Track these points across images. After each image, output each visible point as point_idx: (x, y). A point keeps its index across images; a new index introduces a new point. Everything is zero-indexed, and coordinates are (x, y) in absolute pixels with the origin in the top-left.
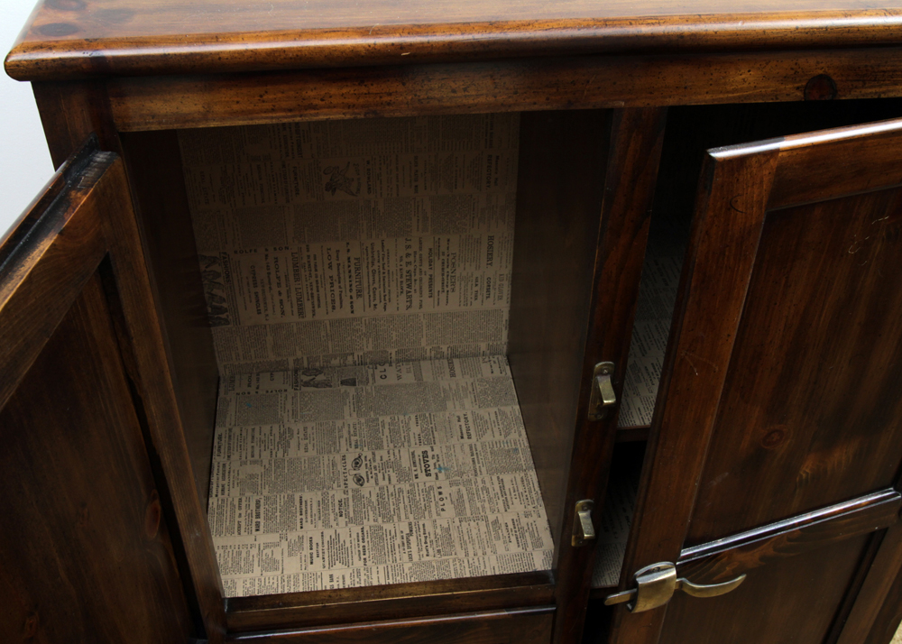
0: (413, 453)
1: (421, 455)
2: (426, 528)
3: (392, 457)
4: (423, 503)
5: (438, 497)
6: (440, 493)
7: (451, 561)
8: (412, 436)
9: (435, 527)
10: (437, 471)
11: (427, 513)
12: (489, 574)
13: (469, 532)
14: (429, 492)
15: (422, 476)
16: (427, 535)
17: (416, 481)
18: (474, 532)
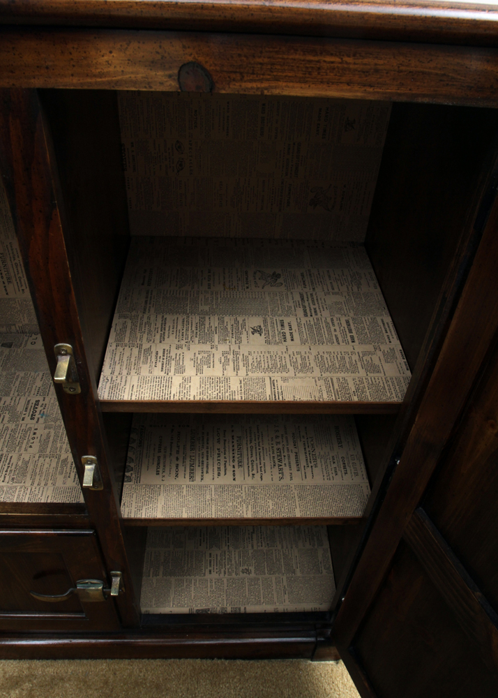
0: (29, 401)
1: (34, 402)
2: (12, 460)
3: (13, 401)
4: (18, 440)
5: (32, 436)
6: (35, 434)
7: (19, 487)
8: (34, 386)
9: (19, 459)
10: (40, 416)
11: (18, 448)
12: (42, 501)
13: (43, 465)
14: (26, 432)
15: (28, 419)
16: (10, 465)
17: (21, 422)
18: (46, 466)
